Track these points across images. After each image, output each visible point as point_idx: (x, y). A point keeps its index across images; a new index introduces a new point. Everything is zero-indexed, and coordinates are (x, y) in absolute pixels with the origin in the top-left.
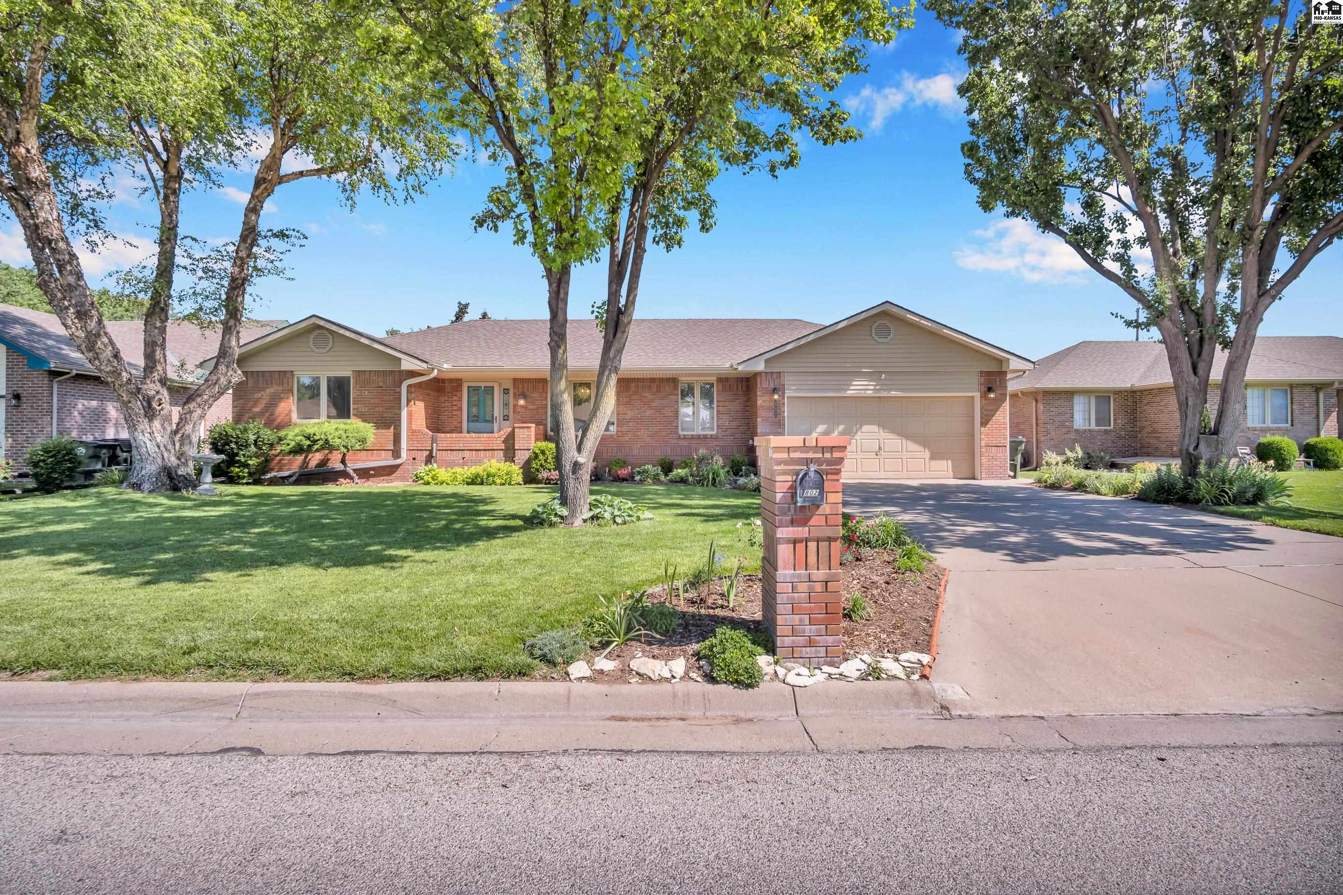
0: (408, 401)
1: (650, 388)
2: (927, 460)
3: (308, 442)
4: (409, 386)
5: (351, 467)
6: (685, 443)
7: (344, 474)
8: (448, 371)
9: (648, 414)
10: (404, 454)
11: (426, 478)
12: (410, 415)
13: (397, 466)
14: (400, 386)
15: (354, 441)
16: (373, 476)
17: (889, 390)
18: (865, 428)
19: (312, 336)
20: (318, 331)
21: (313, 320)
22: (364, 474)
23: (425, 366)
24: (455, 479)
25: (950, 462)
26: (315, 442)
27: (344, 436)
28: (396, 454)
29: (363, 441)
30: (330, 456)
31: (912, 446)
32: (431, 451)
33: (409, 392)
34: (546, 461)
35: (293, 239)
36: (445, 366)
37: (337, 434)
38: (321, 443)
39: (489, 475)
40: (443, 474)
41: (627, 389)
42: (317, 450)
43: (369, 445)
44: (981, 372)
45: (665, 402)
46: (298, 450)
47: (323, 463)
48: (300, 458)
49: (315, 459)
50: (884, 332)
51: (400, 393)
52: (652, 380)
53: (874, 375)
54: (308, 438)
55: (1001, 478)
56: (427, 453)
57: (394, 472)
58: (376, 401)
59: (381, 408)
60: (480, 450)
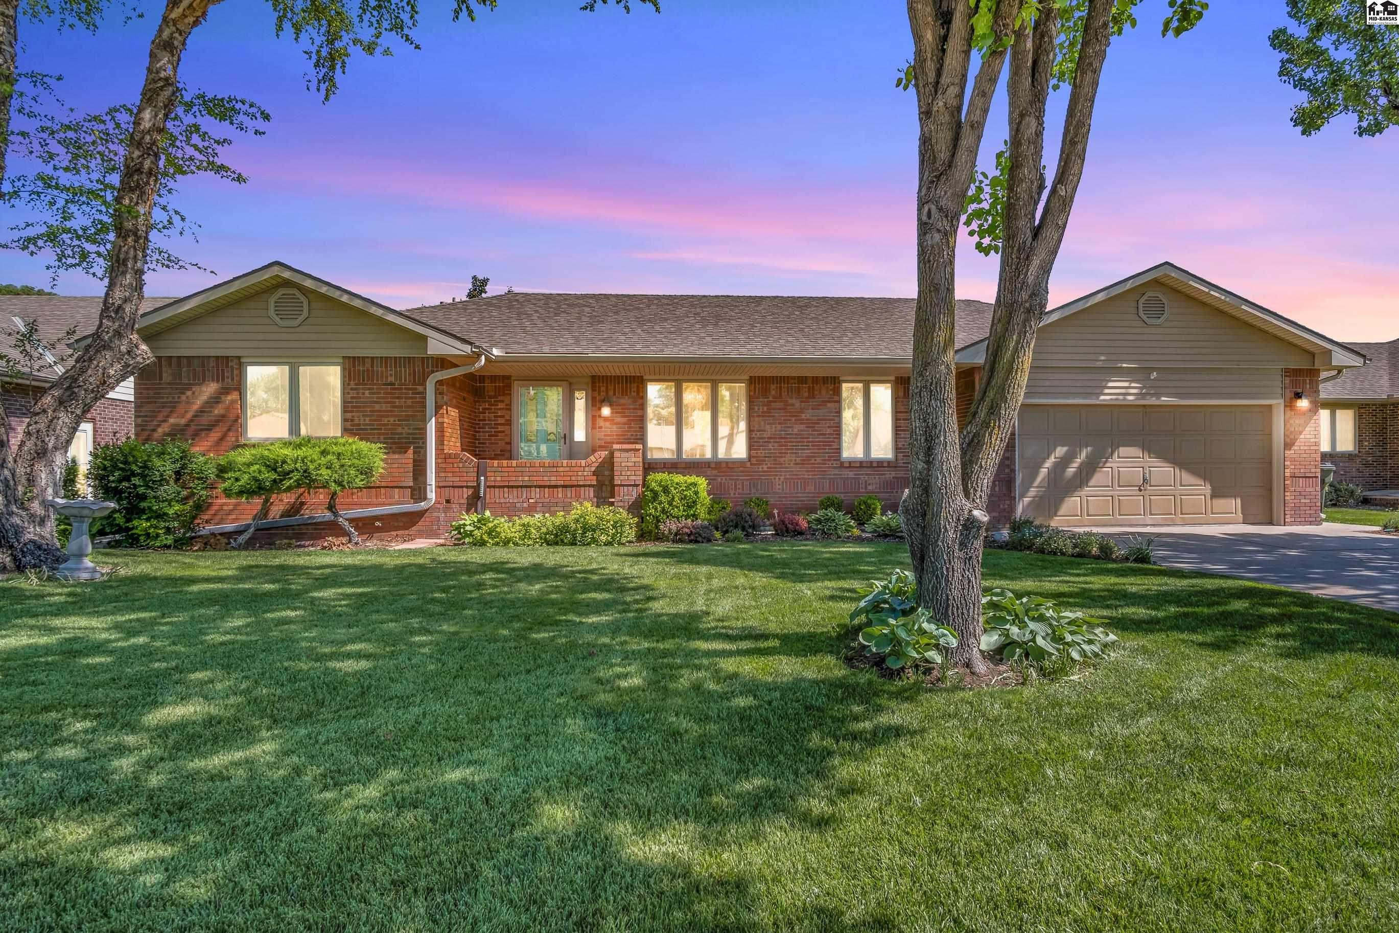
0: (438, 408)
1: (798, 390)
2: (1208, 497)
3: (274, 476)
4: (440, 383)
5: (346, 513)
6: (851, 474)
7: (334, 528)
8: (499, 360)
9: (796, 431)
10: (432, 495)
11: (477, 533)
12: (440, 430)
13: (421, 514)
14: (423, 383)
15: (352, 472)
16: (379, 530)
17: (1158, 395)
18: (1123, 450)
19: (272, 300)
20: (282, 291)
21: (276, 270)
22: (366, 526)
23: (468, 349)
24: (526, 534)
25: (1239, 501)
26: (286, 474)
27: (337, 465)
28: (419, 493)
29: (366, 472)
30: (306, 498)
31: (1187, 477)
32: (477, 488)
33: (438, 393)
34: (670, 504)
35: (241, 118)
36: (496, 352)
37: (323, 461)
38: (296, 476)
39: (585, 530)
40: (506, 527)
41: (765, 392)
42: (289, 489)
43: (375, 479)
44: (1287, 371)
45: (821, 412)
46: (257, 489)
47: (295, 509)
48: (258, 501)
49: (280, 503)
50: (1157, 309)
51: (423, 394)
52: (802, 380)
53: (1140, 374)
54: (272, 466)
55: (1311, 523)
56: (470, 492)
57: (414, 524)
58: (384, 407)
59: (392, 419)
60: (556, 487)
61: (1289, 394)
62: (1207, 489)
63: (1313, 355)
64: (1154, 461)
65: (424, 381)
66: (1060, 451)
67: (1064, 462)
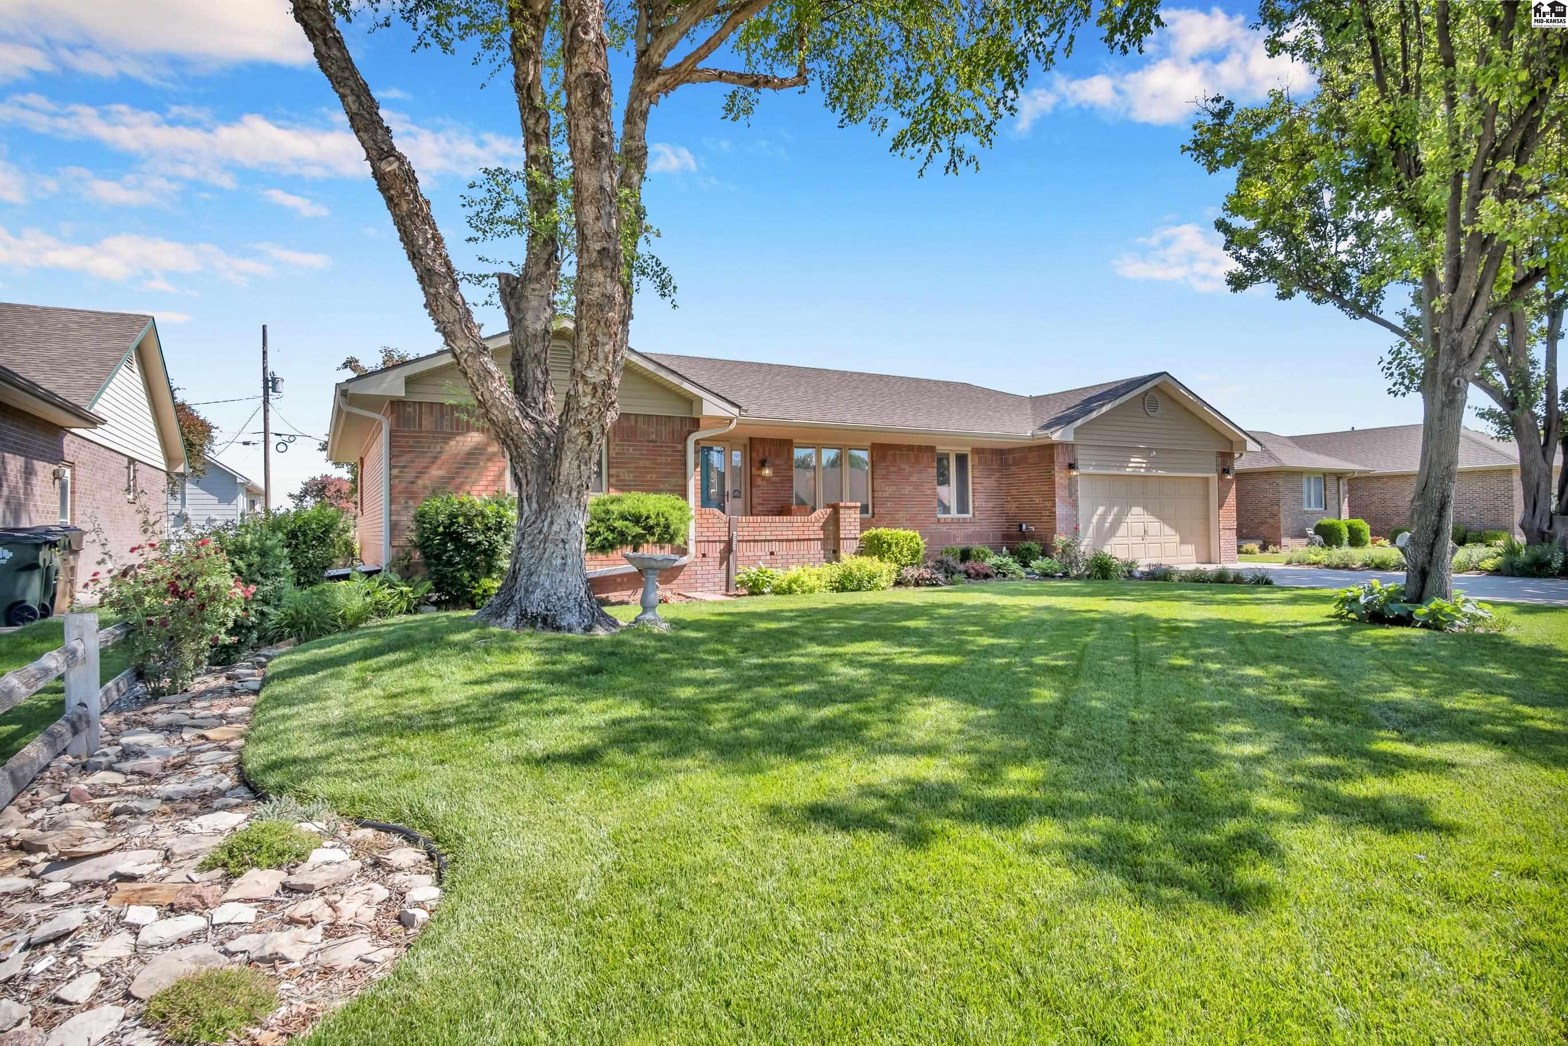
1: (908, 457)
2: (1178, 543)
4: (697, 442)
6: (944, 529)
10: (692, 549)
14: (683, 442)
17: (1156, 469)
18: (1134, 510)
25: (1194, 545)
31: (1168, 529)
32: (729, 542)
41: (884, 457)
44: (1218, 453)
45: (924, 476)
51: (684, 452)
52: (911, 448)
53: (1147, 452)
56: (722, 546)
57: (675, 578)
58: (648, 463)
59: (654, 476)
60: (792, 540)
61: (1220, 469)
62: (1177, 539)
63: (1231, 442)
64: (1152, 518)
65: (686, 439)
66: (1101, 510)
67: (1103, 517)
